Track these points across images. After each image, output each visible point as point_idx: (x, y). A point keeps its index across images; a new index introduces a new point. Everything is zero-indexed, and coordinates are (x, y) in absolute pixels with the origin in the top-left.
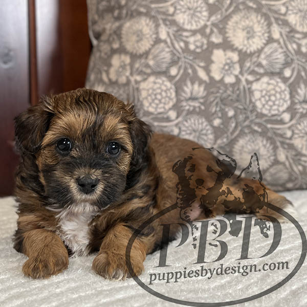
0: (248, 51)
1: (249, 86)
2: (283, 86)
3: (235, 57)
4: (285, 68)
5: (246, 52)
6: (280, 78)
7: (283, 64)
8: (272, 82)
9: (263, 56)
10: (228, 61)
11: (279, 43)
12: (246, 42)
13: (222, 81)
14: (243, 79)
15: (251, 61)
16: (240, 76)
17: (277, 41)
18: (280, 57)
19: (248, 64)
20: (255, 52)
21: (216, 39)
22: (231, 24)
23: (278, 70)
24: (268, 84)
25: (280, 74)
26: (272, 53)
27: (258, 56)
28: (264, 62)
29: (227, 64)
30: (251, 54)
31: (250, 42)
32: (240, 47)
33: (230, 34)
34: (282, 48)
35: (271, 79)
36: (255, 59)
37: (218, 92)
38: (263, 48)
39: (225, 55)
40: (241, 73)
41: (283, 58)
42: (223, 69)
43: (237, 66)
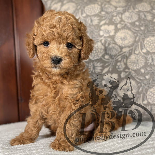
0: (115, 39)
1: (99, 41)
2: (100, 55)
3: (112, 34)
7: (110, 55)
13: (100, 30)
14: (102, 38)
15: (111, 40)
17: (121, 51)
21: (119, 26)
22: (127, 31)
24: (101, 49)
25: (106, 53)
26: (115, 49)
27: (113, 43)
28: (111, 46)
29: (108, 31)
31: (120, 39)
32: (117, 35)
33: (122, 31)
34: (118, 53)
37: (95, 29)
38: (117, 45)
39: (112, 30)
40: (105, 37)
41: (114, 54)
43: (108, 35)
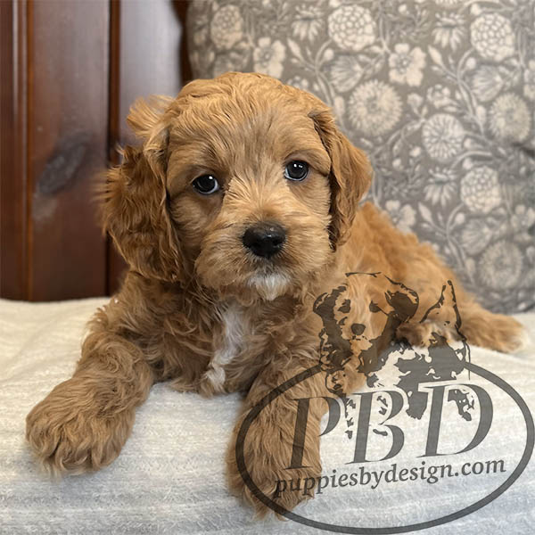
0: (376, 82)
1: (378, 40)
2: (336, 38)
3: (394, 75)
4: (332, 61)
5: (379, 81)
6: (339, 48)
7: (334, 65)
8: (349, 44)
9: (359, 76)
10: (402, 70)
11: (336, 91)
12: (378, 93)
13: (412, 46)
14: (385, 48)
15: (374, 70)
16: (389, 51)
17: (338, 94)
18: (337, 74)
19: (378, 66)
20: (368, 80)
21: (415, 99)
22: (396, 118)
23: (341, 58)
24: (354, 42)
25: (339, 53)
26: (347, 79)
27: (364, 75)
28: (357, 68)
29: (404, 67)
30: (373, 78)
31: (372, 94)
32: (386, 87)
33: (397, 105)
34: (333, 86)
35: (351, 47)
36: (370, 72)
37: (418, 33)
38: (358, 85)
39: (405, 78)
40: (387, 56)
41: (333, 73)
42: (410, 62)
43: (392, 64)
